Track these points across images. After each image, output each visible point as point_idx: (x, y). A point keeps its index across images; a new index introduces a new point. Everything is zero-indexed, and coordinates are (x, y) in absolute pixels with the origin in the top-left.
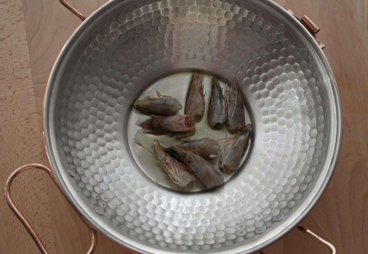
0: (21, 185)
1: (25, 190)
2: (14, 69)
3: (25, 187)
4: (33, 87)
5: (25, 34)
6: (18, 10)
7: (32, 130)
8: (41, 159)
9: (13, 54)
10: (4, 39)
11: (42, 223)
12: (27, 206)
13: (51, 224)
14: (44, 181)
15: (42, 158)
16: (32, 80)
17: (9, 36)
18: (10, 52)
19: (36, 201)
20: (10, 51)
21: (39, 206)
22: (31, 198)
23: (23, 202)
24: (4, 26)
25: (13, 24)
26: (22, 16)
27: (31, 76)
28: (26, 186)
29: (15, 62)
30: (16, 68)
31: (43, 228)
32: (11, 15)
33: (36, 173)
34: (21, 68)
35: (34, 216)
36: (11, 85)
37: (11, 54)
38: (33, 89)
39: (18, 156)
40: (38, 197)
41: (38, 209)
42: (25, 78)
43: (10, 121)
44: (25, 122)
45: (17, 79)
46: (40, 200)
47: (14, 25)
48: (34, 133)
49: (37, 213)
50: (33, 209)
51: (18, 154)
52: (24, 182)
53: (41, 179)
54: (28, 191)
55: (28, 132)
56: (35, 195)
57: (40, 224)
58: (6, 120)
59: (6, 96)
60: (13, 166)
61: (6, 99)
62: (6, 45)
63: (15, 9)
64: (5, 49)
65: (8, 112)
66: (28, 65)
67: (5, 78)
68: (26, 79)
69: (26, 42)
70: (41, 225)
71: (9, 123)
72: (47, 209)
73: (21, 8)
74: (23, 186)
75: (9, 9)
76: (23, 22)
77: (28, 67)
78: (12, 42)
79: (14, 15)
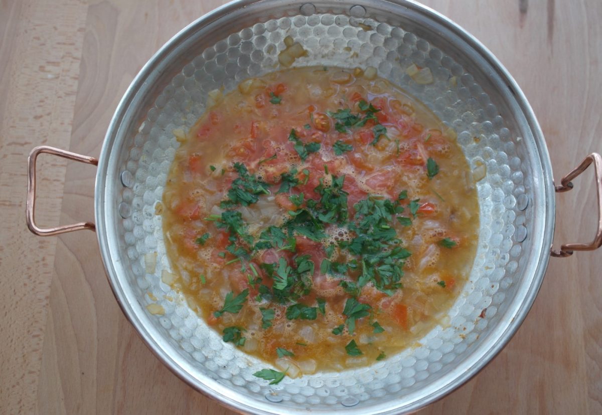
0: (8, 336)
1: (11, 346)
2: (42, 165)
3: (12, 341)
4: (62, 198)
5: (72, 116)
6: (71, 78)
7: (43, 259)
8: (44, 306)
10: (41, 117)
11: (21, 400)
12: (8, 369)
13: (34, 404)
14: (40, 340)
15: (47, 304)
16: (63, 186)
17: (49, 114)
18: (44, 139)
19: (22, 366)
20: (45, 136)
21: (24, 375)
22: (16, 359)
23: (3, 362)
24: (46, 98)
25: (59, 97)
26: (75, 88)
27: (63, 179)
28: (14, 340)
30: (47, 163)
31: (21, 407)
32: (60, 84)
33: (32, 324)
35: (14, 386)
38: (60, 200)
39: (15, 294)
40: (25, 361)
41: (22, 378)
42: (55, 180)
43: (18, 240)
44: (38, 246)
45: (43, 179)
46: (27, 365)
47: (60, 99)
48: (45, 265)
49: (18, 384)
50: (14, 376)
51: (16, 291)
52: (13, 334)
53: (38, 336)
54: (15, 349)
55: (38, 262)
56: (24, 356)
57: (19, 400)
58: (13, 237)
59: (21, 202)
60: (5, 307)
61: (20, 206)
62: (42, 126)
63: (68, 76)
64: (39, 132)
65: (18, 225)
68: (55, 183)
69: (70, 129)
70: (19, 402)
71: (15, 243)
72: (33, 382)
73: (77, 76)
74: (10, 339)
75: (59, 74)
76: (73, 98)
77: (62, 166)
78: (51, 123)
79: (65, 84)
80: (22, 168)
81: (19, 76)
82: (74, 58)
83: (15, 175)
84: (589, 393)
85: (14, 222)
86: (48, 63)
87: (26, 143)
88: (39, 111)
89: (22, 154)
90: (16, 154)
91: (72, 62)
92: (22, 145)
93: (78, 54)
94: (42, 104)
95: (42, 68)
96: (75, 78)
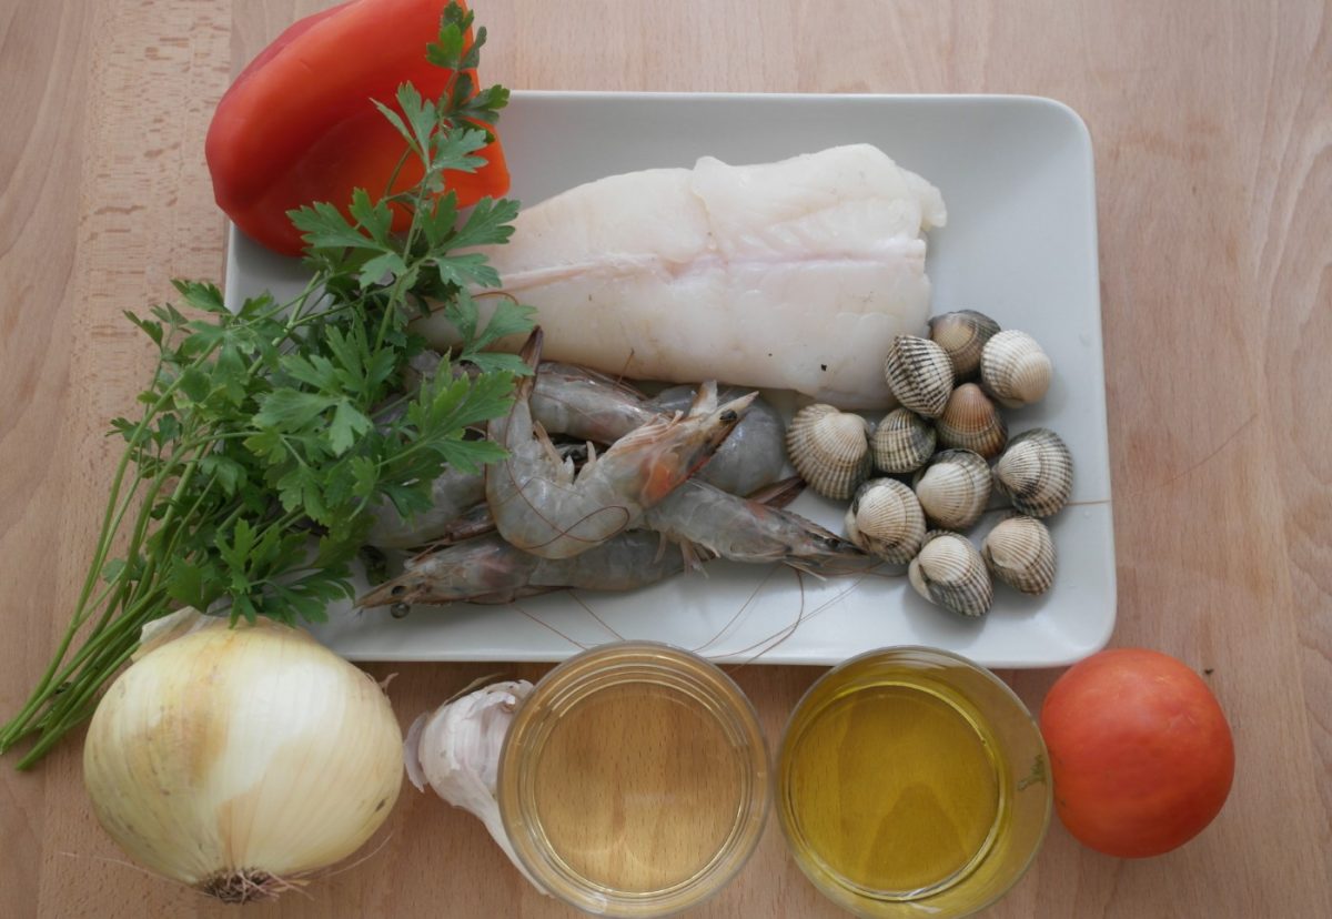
2: (172, 250)
6: (215, 69)
9: (178, 203)
10: (160, 152)
17: (176, 146)
18: (172, 197)
20: (172, 192)
24: (166, 113)
25: (192, 111)
29: (181, 229)
30: (181, 246)
32: (193, 82)
34: (193, 249)
36: (157, 295)
37: (172, 203)
47: (195, 114)
62: (163, 170)
63: (208, 65)
64: (159, 183)
65: (136, 373)
66: (216, 245)
67: (143, 272)
71: (132, 409)
73: (226, 65)
75: (189, 62)
77: (213, 249)
78: (182, 164)
79: (202, 82)
80: (132, 258)
81: (105, 71)
82: (216, 28)
83: (118, 272)
84: (1299, 635)
85: (127, 368)
86: (163, 40)
87: (135, 208)
88: (155, 141)
89: (128, 231)
90: (116, 231)
91: (213, 37)
92: (128, 212)
93: (224, 20)
94: (158, 126)
95: (151, 53)
96: (223, 70)
